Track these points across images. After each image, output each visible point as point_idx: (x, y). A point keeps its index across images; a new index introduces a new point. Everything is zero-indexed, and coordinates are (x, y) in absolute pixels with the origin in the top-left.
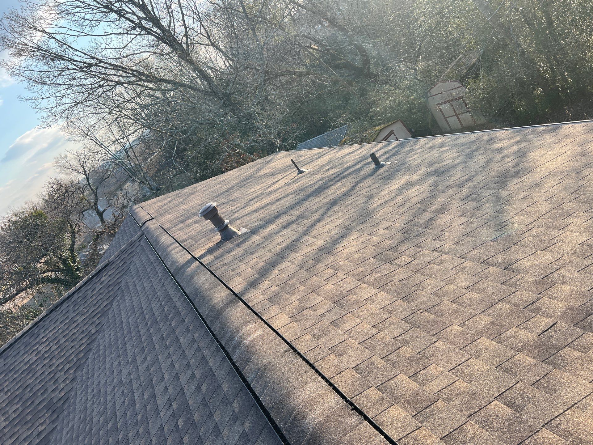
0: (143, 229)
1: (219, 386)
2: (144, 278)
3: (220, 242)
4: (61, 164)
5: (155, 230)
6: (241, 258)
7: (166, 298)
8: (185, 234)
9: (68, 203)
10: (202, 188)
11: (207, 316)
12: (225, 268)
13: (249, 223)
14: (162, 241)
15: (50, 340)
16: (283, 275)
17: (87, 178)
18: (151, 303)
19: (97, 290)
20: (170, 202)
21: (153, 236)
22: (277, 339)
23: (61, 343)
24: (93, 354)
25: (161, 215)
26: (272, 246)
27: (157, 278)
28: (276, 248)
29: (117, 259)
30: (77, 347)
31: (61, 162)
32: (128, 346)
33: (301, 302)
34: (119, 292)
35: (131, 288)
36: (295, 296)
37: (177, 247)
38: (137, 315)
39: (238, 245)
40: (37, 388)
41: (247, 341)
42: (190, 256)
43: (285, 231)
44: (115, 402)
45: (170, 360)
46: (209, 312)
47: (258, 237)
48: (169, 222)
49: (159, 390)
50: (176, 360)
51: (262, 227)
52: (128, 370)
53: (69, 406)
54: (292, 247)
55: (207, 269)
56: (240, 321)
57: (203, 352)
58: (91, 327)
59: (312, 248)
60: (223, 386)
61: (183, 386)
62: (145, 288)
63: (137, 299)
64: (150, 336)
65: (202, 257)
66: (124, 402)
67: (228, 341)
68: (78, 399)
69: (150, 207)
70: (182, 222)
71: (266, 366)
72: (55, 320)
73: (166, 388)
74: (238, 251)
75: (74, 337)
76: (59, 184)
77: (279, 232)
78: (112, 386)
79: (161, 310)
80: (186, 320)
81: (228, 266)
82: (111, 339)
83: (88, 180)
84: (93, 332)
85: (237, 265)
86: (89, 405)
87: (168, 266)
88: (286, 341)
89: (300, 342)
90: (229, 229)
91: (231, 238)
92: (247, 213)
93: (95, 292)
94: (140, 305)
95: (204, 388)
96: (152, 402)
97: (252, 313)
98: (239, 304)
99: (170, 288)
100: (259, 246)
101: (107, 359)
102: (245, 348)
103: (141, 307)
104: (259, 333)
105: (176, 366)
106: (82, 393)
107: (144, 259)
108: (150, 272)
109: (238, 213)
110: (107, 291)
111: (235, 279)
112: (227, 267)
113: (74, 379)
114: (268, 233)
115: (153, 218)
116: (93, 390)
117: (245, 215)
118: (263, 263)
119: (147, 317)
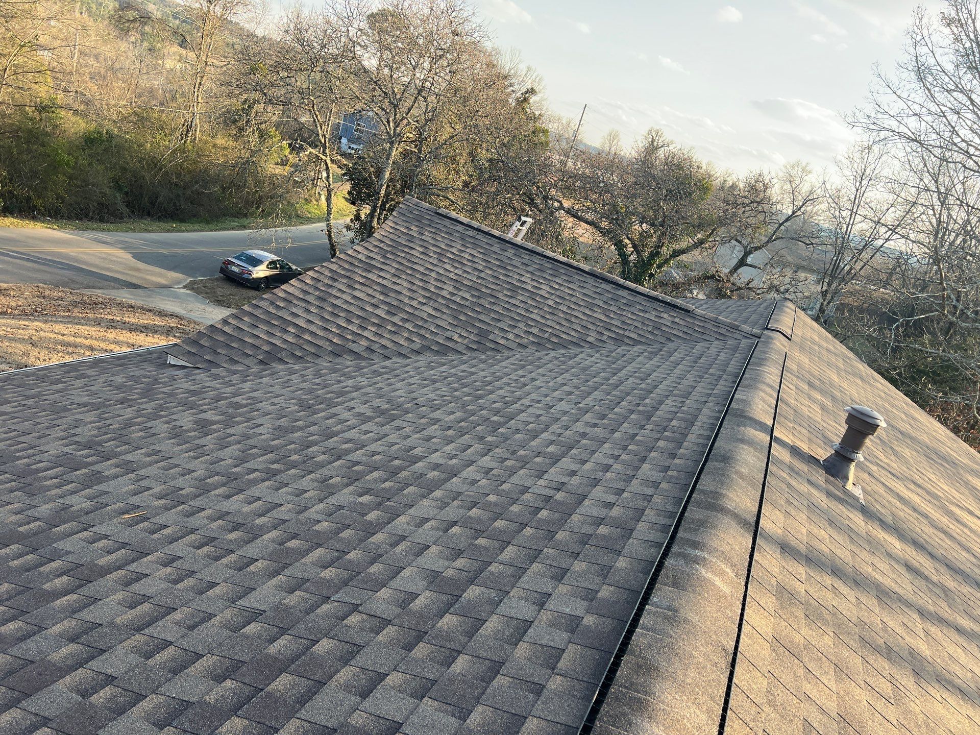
0: (766, 332)
1: (619, 553)
2: (697, 371)
3: (818, 461)
4: (793, 173)
5: (776, 350)
6: (812, 507)
7: (690, 416)
8: (796, 399)
9: (744, 213)
10: (881, 391)
11: (702, 491)
12: (784, 487)
13: (876, 496)
14: (766, 369)
15: (558, 293)
16: (829, 596)
17: (789, 217)
18: (670, 398)
19: (647, 316)
20: (828, 350)
21: (765, 352)
22: (733, 625)
23: (560, 308)
24: (563, 354)
25: (802, 348)
26: (864, 555)
27: (709, 389)
28: (864, 564)
29: (703, 319)
30: (563, 329)
31: (796, 172)
32: (597, 394)
33: (806, 647)
34: (657, 346)
35: (672, 359)
36: (810, 632)
37: (771, 396)
38: (642, 386)
39: (829, 494)
40: (498, 309)
41: (704, 572)
42: (770, 423)
43: (902, 570)
44: (523, 411)
45: (611, 462)
46: (711, 492)
47: (862, 522)
48: (799, 365)
49: (566, 463)
50: (616, 471)
51: (883, 524)
52: (568, 410)
53: (492, 357)
54: (883, 595)
55: (768, 458)
56: (725, 548)
57: (649, 507)
58: (594, 334)
59: (904, 634)
60: (621, 558)
61: (589, 497)
62: (683, 379)
63: (663, 376)
64: (626, 418)
65: (780, 442)
66: (529, 423)
67: (688, 540)
68: (504, 364)
69: (803, 326)
70: (810, 385)
71: (686, 621)
72: (585, 285)
73: (573, 473)
74: (821, 499)
75: (573, 319)
76: (766, 188)
77: (894, 559)
78: (539, 398)
79: (668, 416)
80: (677, 461)
81: (790, 491)
82: (592, 366)
83: (787, 220)
84: (589, 339)
85: (800, 506)
86: (504, 380)
87: (736, 396)
88: (738, 642)
89: (747, 669)
90: (848, 466)
91: (833, 476)
92: (889, 485)
93: (642, 315)
94: (657, 384)
95: (603, 530)
96: (547, 461)
97: (747, 564)
98: (747, 535)
99: (706, 415)
100: (851, 533)
101: (566, 375)
102: (693, 574)
103: (655, 387)
104: (726, 589)
105: (609, 475)
106: (513, 364)
107: (723, 356)
108: (711, 375)
109: (880, 469)
110: (650, 329)
111: (778, 512)
112: (787, 490)
113: (524, 347)
114: (879, 539)
115: (790, 340)
116: (523, 376)
117: (883, 484)
118: (827, 550)
119: (646, 401)
